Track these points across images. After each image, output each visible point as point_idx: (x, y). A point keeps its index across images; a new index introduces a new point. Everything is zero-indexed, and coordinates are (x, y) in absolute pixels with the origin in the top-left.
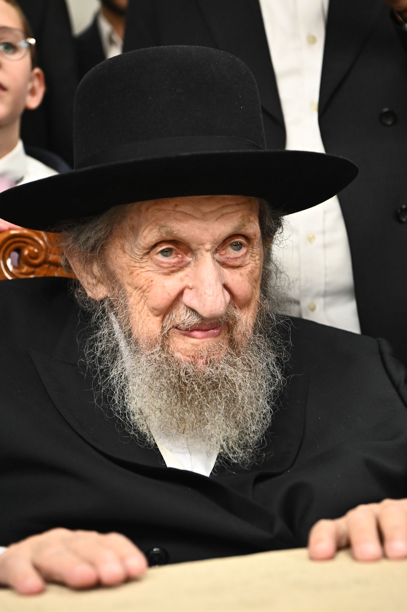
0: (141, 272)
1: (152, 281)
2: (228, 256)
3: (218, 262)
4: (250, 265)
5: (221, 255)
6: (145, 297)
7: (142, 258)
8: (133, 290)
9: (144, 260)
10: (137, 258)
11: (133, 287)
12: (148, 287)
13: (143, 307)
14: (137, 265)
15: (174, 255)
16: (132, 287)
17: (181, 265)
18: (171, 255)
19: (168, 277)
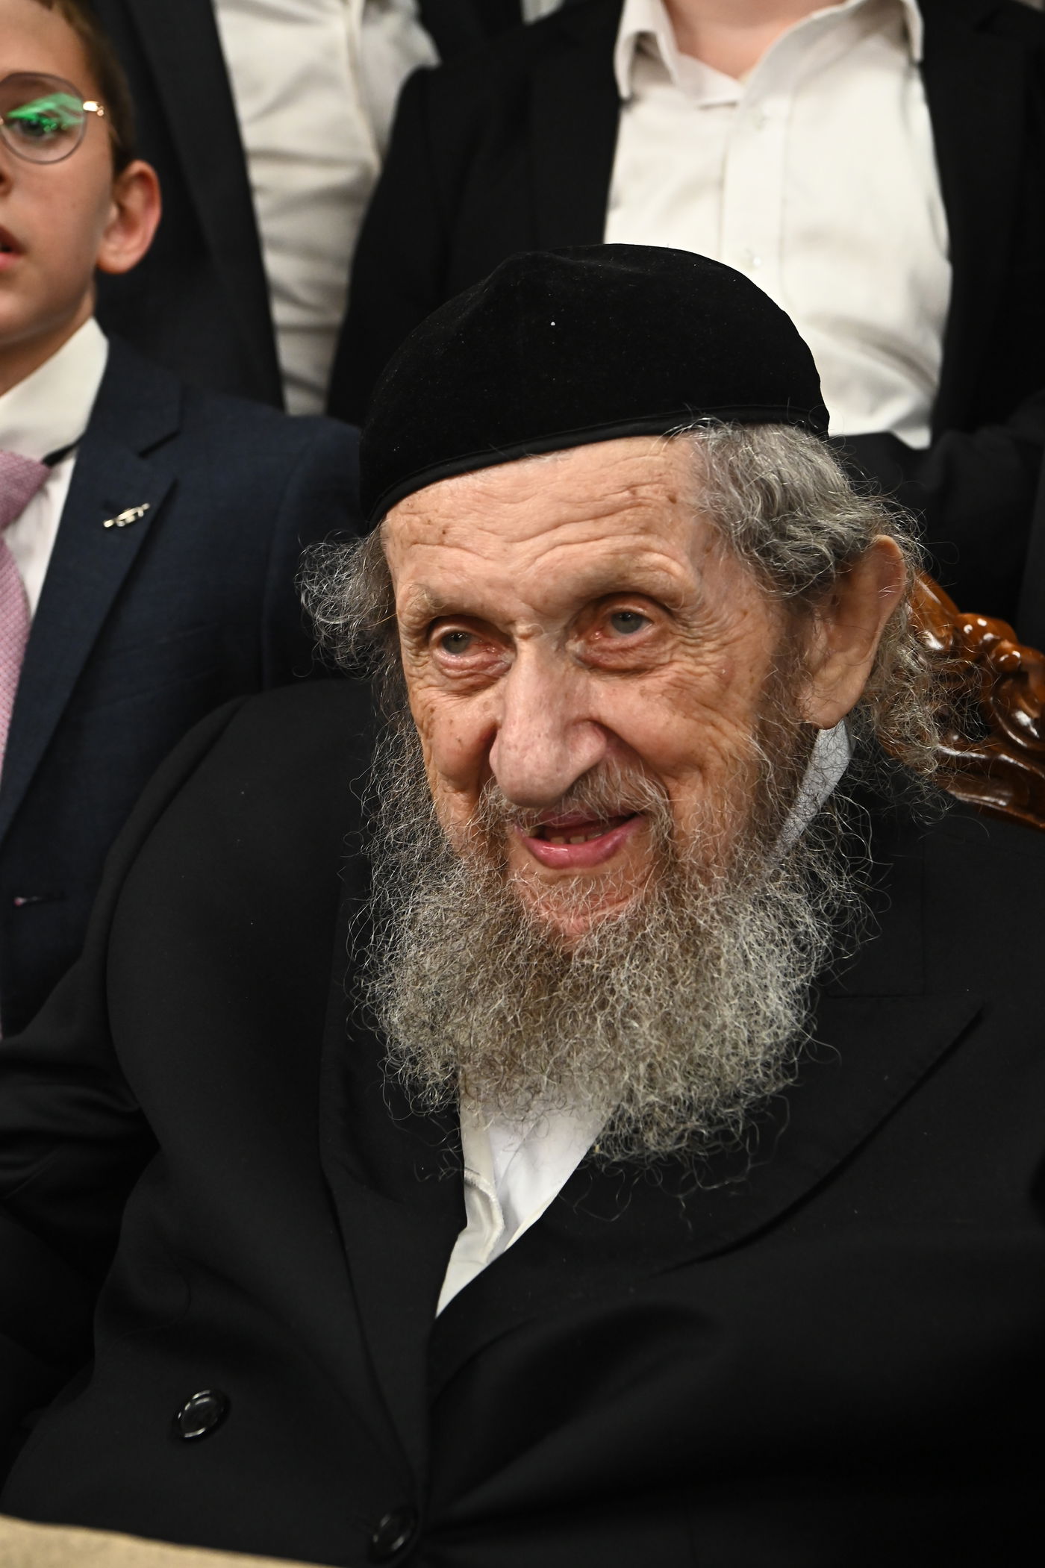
0: (420, 688)
2: (607, 645)
3: (582, 660)
4: (676, 667)
5: (590, 642)
7: (416, 655)
9: (422, 660)
15: (475, 648)
17: (490, 671)
18: (467, 647)
19: (466, 699)
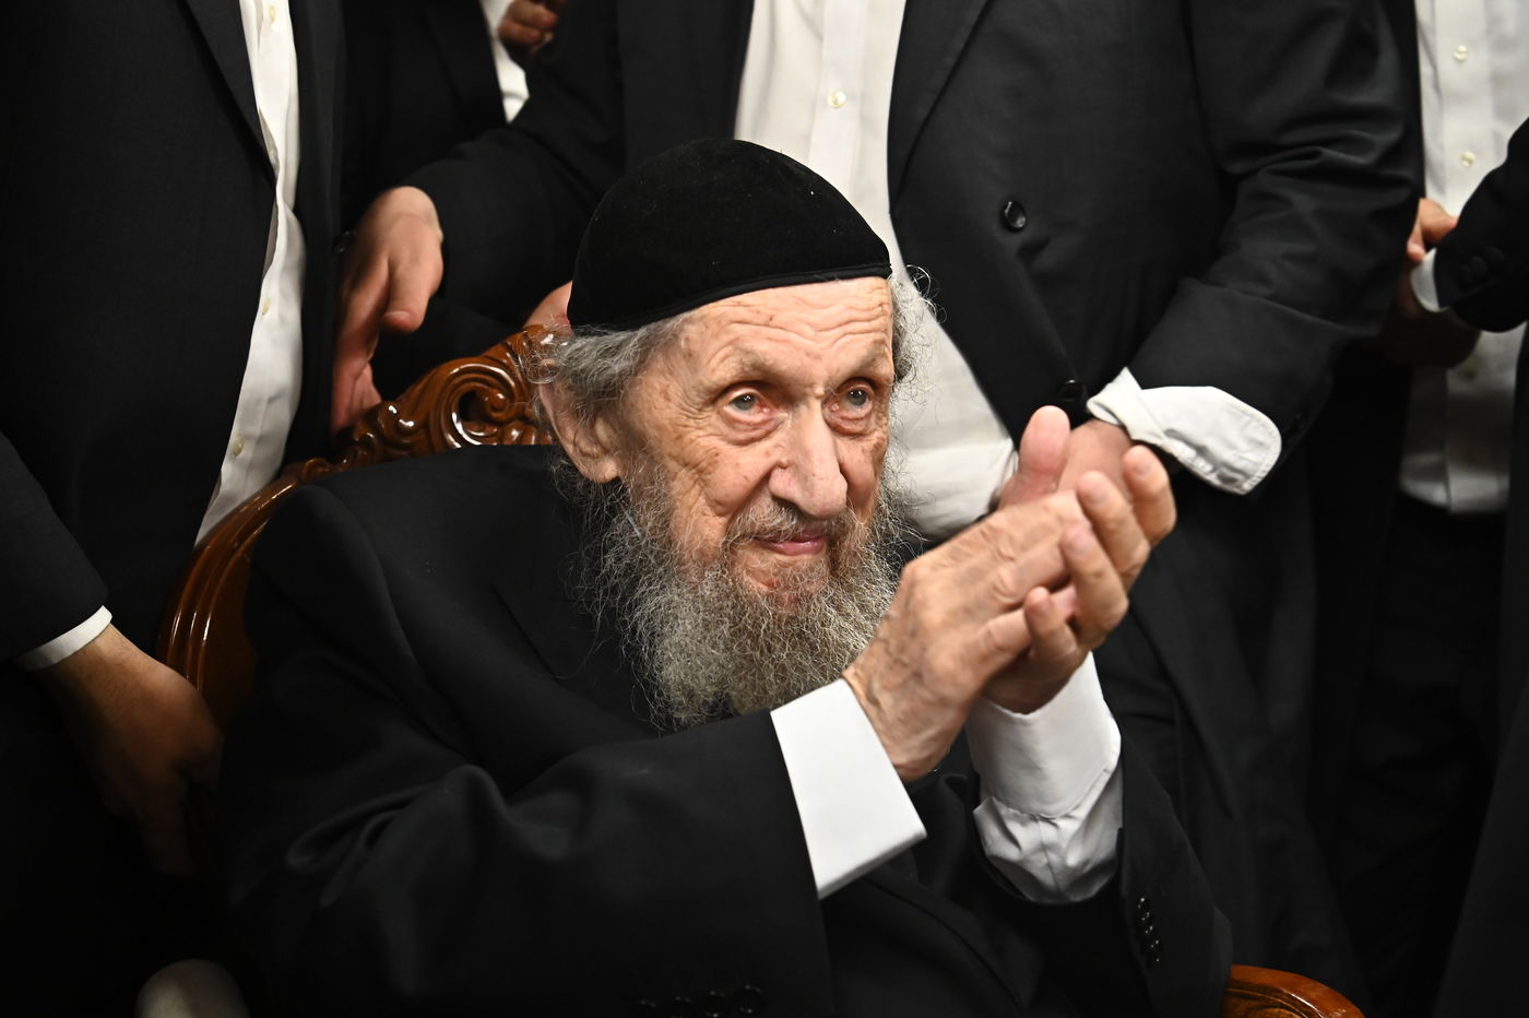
0: (699, 437)
1: (717, 455)
2: (845, 414)
3: (828, 424)
5: (832, 411)
6: (704, 481)
7: (700, 410)
8: (680, 467)
9: (705, 414)
10: (693, 409)
11: (682, 462)
12: (710, 464)
13: (697, 499)
14: (692, 422)
15: (755, 409)
16: (678, 461)
17: (768, 427)
18: (751, 406)
19: (745, 448)
